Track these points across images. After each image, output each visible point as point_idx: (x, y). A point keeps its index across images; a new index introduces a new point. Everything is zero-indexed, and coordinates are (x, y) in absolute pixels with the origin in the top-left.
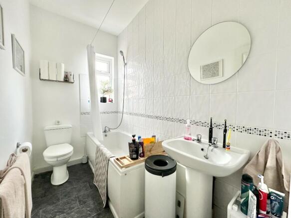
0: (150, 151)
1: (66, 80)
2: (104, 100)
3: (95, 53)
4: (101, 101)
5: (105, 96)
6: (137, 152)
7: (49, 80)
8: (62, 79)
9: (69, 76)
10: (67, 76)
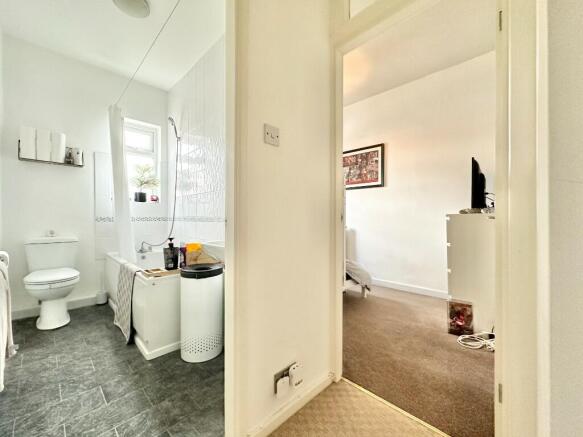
0: (196, 260)
1: (69, 161)
2: (141, 198)
3: (123, 119)
4: (136, 200)
5: (143, 191)
6: (175, 260)
7: (36, 161)
8: (62, 160)
9: (74, 155)
10: (70, 154)
